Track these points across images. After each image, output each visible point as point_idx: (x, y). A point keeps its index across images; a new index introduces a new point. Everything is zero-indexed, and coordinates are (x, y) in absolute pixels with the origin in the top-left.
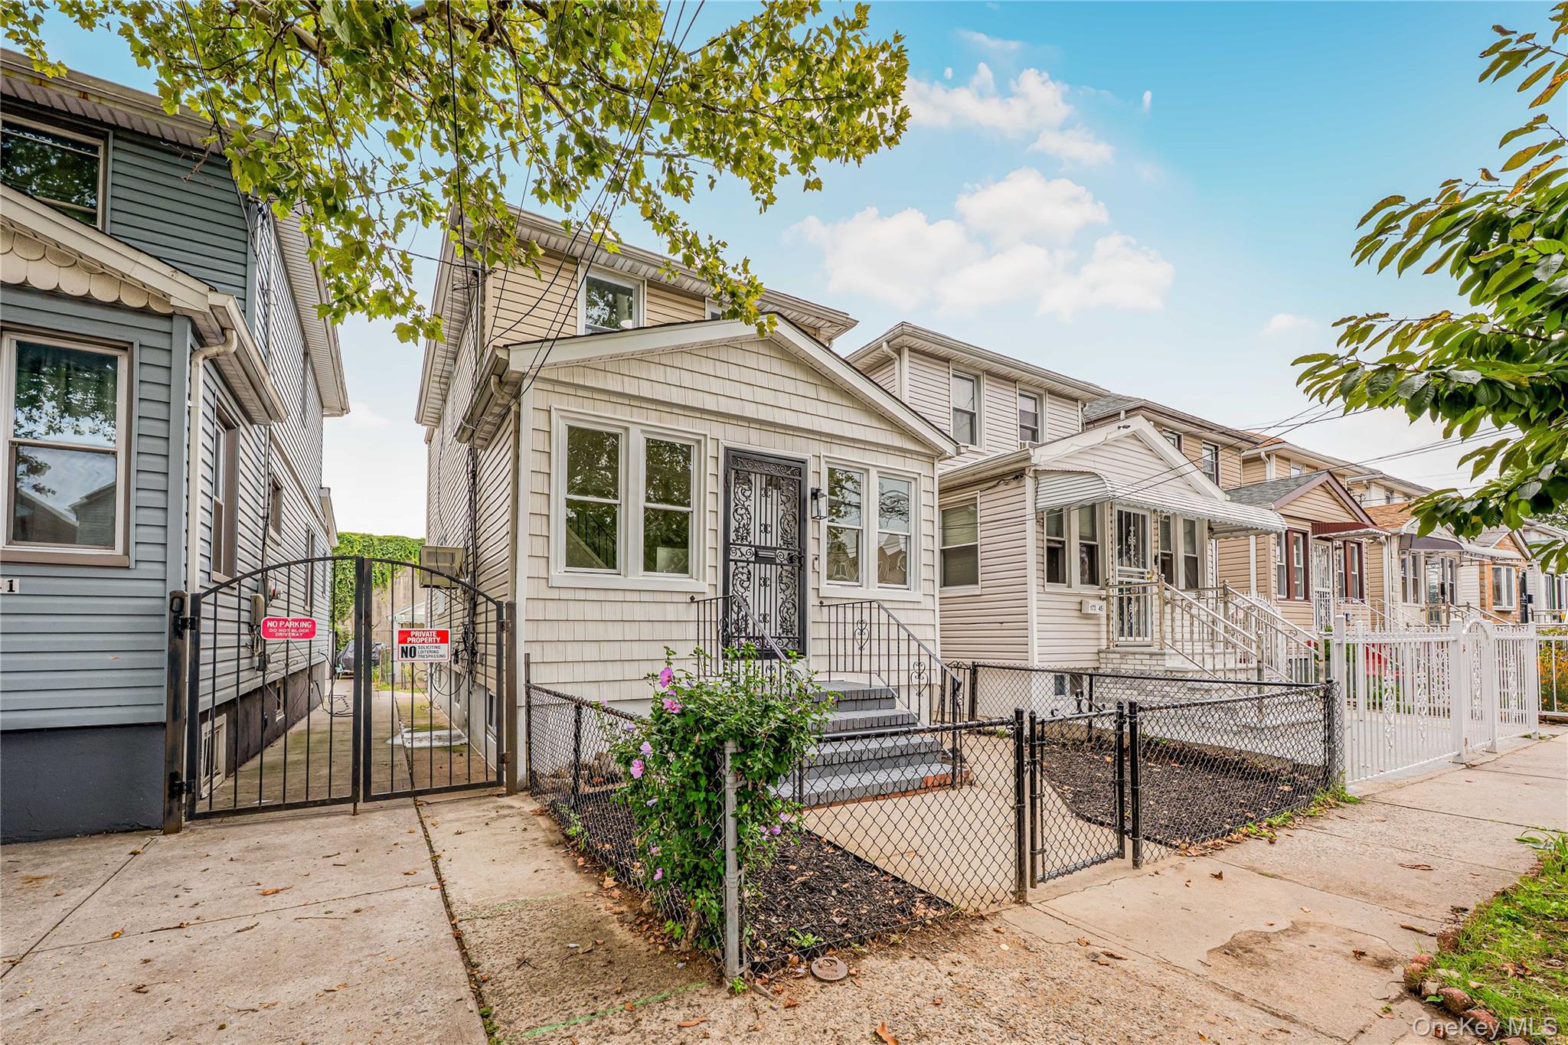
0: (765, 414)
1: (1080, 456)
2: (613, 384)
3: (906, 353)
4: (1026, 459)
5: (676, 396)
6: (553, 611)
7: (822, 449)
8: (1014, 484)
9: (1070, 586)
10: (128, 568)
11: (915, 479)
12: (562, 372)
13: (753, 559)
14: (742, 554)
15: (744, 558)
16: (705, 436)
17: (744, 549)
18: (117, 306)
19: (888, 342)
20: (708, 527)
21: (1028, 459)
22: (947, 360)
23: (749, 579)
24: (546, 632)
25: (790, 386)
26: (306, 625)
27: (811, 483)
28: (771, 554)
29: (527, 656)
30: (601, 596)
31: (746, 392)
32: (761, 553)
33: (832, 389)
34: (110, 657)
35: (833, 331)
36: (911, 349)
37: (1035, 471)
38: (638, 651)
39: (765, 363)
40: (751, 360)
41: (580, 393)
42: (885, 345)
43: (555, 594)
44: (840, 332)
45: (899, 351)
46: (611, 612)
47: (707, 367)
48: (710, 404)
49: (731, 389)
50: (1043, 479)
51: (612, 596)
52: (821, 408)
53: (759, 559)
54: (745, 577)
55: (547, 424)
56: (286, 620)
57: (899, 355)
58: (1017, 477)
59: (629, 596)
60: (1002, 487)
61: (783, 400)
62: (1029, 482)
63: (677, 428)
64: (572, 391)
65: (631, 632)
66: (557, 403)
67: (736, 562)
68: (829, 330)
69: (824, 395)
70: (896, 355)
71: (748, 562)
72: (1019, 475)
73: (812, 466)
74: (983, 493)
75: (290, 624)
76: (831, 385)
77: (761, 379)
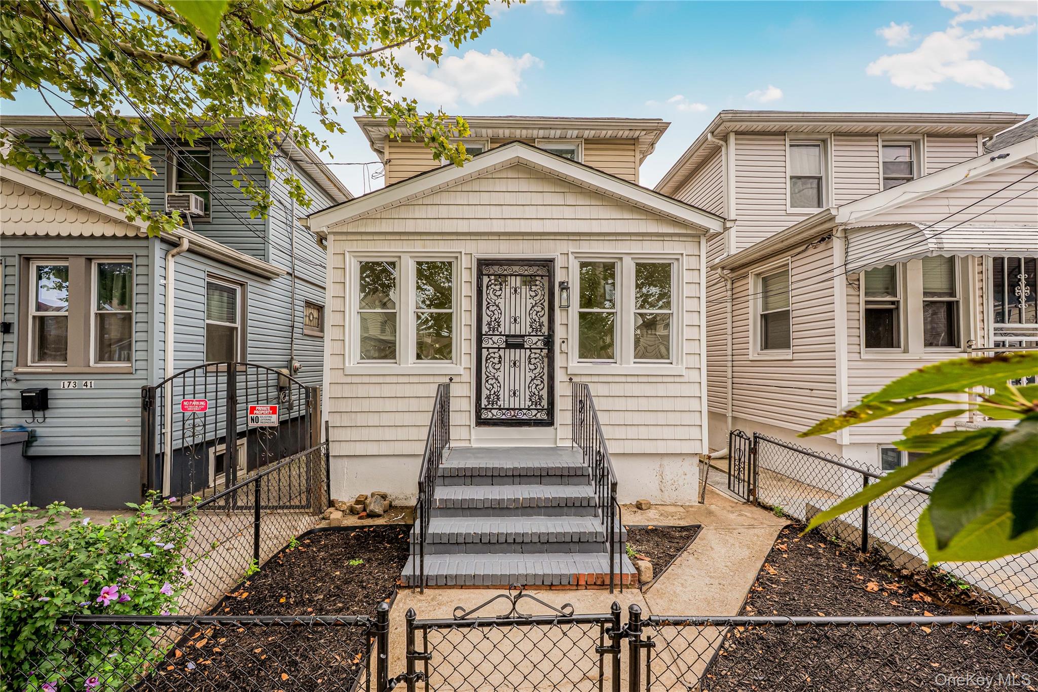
0: (512, 227)
1: (923, 203)
2: (385, 227)
3: (732, 138)
4: (830, 220)
5: (434, 227)
6: (347, 391)
7: (572, 247)
8: (822, 246)
9: (906, 351)
10: (132, 373)
11: (678, 259)
12: (351, 225)
13: (504, 346)
14: (494, 343)
15: (495, 346)
16: (461, 252)
17: (495, 338)
18: (126, 237)
19: (713, 133)
20: (463, 323)
21: (833, 218)
22: (782, 133)
23: (500, 362)
24: (343, 406)
25: (537, 199)
26: (202, 403)
27: (559, 276)
28: (520, 340)
29: (327, 422)
30: (380, 380)
31: (495, 212)
32: (511, 340)
33: (581, 193)
34: (126, 419)
35: (651, 136)
36: (737, 133)
37: (845, 230)
38: (408, 419)
39: (512, 185)
40: (500, 186)
41: (364, 237)
42: (709, 135)
43: (349, 379)
44: (658, 137)
45: (725, 138)
46: (387, 391)
47: (461, 199)
48: (462, 227)
49: (481, 212)
50: (853, 238)
51: (388, 379)
52: (568, 212)
53: (509, 346)
54: (496, 361)
55: (343, 263)
56: (193, 401)
57: (726, 141)
58: (823, 239)
59: (401, 379)
60: (811, 251)
61: (530, 212)
62: (837, 244)
63: (437, 250)
64: (359, 237)
65: (401, 405)
66: (348, 247)
67: (488, 348)
68: (647, 137)
69: (571, 199)
70: (721, 142)
71: (499, 348)
72: (825, 237)
73: (558, 264)
74: (794, 259)
75: (194, 403)
76: (580, 190)
77: (509, 198)
